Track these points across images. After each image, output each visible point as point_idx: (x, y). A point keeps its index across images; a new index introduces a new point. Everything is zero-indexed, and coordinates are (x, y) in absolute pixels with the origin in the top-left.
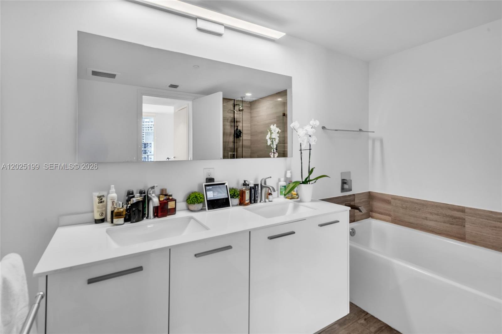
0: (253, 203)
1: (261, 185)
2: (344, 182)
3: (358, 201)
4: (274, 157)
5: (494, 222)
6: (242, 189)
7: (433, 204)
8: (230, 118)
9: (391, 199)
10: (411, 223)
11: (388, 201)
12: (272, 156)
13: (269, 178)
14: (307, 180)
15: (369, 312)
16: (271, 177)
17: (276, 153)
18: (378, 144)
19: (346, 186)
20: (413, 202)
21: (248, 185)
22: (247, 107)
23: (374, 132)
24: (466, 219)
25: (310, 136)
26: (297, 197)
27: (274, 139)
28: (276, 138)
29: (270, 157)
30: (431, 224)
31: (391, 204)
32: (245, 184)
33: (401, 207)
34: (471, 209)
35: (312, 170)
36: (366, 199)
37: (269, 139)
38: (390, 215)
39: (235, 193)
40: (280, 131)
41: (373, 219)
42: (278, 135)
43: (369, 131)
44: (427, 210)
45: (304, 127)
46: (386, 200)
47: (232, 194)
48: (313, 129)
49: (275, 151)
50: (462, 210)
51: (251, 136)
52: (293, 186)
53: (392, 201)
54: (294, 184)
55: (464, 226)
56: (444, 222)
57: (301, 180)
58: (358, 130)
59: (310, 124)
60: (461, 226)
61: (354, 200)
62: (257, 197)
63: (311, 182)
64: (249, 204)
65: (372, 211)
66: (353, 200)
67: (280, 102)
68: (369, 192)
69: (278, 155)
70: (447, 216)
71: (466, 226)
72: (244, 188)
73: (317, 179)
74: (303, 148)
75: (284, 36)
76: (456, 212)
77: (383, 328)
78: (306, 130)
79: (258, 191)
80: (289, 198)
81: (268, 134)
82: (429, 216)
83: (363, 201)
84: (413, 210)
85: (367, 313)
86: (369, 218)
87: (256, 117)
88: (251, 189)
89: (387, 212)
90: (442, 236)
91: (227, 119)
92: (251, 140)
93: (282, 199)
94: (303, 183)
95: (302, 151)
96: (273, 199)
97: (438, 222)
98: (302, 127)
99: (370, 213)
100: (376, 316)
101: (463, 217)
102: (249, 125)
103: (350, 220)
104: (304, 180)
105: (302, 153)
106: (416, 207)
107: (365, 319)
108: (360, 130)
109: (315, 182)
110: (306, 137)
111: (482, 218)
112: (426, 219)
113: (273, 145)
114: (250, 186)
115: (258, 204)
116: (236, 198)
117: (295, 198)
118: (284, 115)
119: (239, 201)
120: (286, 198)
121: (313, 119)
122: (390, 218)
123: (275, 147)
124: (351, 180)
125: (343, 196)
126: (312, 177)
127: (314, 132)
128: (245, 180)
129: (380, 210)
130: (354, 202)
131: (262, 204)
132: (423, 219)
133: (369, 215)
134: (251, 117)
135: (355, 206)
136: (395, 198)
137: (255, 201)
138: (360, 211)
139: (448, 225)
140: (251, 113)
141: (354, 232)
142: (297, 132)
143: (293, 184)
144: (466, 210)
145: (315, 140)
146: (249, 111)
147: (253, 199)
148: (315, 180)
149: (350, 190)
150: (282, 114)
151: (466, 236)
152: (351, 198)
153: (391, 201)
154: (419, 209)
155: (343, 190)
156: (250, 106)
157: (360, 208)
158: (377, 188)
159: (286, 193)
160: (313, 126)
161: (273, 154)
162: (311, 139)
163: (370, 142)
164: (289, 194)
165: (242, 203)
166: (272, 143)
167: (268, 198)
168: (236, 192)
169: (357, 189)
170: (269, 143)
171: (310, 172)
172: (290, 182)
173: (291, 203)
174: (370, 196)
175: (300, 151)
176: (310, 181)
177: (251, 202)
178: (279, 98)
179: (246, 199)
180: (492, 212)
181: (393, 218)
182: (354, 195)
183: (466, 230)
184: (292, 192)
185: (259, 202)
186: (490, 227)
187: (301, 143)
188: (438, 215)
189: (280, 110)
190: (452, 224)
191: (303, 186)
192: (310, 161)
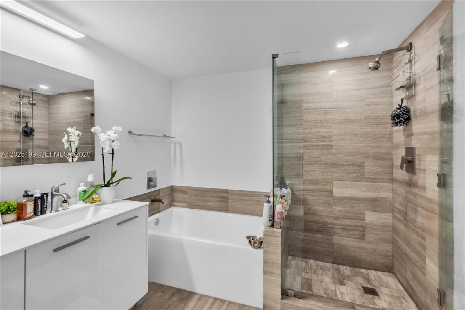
0: (39, 215)
1: (52, 193)
2: (150, 180)
3: (162, 195)
4: (73, 162)
5: (241, 197)
6: (22, 201)
7: (212, 190)
8: (15, 113)
9: (187, 189)
10: (200, 206)
11: (185, 191)
12: (70, 160)
13: (62, 185)
14: (110, 182)
15: (165, 284)
16: (65, 184)
17: (75, 157)
18: (178, 147)
19: (152, 183)
20: (200, 190)
21: (32, 196)
22: (42, 100)
23: (174, 137)
24: (229, 197)
25: (113, 141)
26: (100, 200)
27: (73, 142)
28: (75, 141)
29: (68, 162)
30: (211, 204)
31: (187, 193)
32: (26, 195)
33: (193, 195)
34: (231, 190)
35: (115, 172)
36: (170, 192)
37: (67, 143)
38: (186, 202)
39: (9, 208)
40: (81, 134)
41: (175, 207)
42: (78, 138)
43: (172, 136)
44: (209, 195)
45: (107, 132)
46: (183, 190)
47: (4, 209)
48: (116, 135)
49: (74, 154)
50: (227, 192)
51: (49, 134)
52: (94, 189)
53: (188, 191)
54: (95, 189)
55: (228, 202)
56: (218, 202)
57: (103, 183)
58: (163, 135)
59: (113, 130)
60: (227, 202)
61: (159, 194)
62: (46, 207)
63: (114, 185)
64: (34, 217)
65: (173, 201)
66: (157, 195)
67: (88, 101)
68: (172, 186)
69: (78, 159)
70: (220, 197)
71: (229, 202)
72: (24, 200)
73: (120, 181)
74: (105, 151)
75: (83, 37)
76: (224, 194)
77: (175, 292)
78: (109, 135)
79: (47, 200)
80: (89, 202)
81: (65, 137)
82: (210, 199)
83: (166, 194)
84: (200, 196)
85: (164, 285)
86: (171, 207)
87: (56, 114)
88: (36, 200)
89: (184, 200)
90: (217, 211)
91: (10, 112)
92: (48, 140)
93: (81, 205)
94: (106, 186)
95: (104, 155)
96: (69, 206)
97: (215, 202)
98: (104, 132)
99: (173, 203)
100: (170, 285)
101: (227, 196)
102: (46, 122)
103: (149, 215)
104: (106, 183)
105: (104, 157)
106: (202, 194)
107: (162, 292)
108: (165, 136)
109: (118, 184)
110: (109, 142)
111: (237, 196)
112: (208, 201)
113: (71, 148)
114: (35, 196)
115: (48, 214)
116: (10, 213)
117: (97, 201)
118: (93, 115)
119: (17, 216)
120: (87, 203)
121: (116, 125)
122: (185, 205)
123: (74, 150)
124: (156, 178)
125: (149, 192)
126: (114, 180)
127: (117, 137)
128: (27, 190)
129: (179, 200)
130: (158, 196)
131: (53, 213)
132: (206, 201)
133: (171, 205)
134: (49, 113)
135: (159, 199)
136: (189, 188)
137: (43, 212)
138: (163, 203)
139: (220, 203)
140: (48, 108)
141: (158, 222)
142: (98, 136)
143: (93, 189)
144: (229, 192)
145: (117, 145)
146: (47, 106)
147: (39, 210)
148: (118, 182)
149: (155, 186)
150: (90, 114)
151: (229, 209)
152: (156, 193)
153: (186, 191)
154: (204, 195)
155: (149, 186)
156: (47, 100)
157: (162, 200)
158: (177, 182)
159: (84, 198)
160: (116, 132)
161: (71, 158)
162: (114, 144)
163: (173, 146)
164: (89, 198)
165: (22, 217)
166: (70, 146)
167: (62, 206)
168: (11, 207)
169: (161, 184)
170: (66, 146)
171: (113, 174)
172: (91, 186)
173: (92, 207)
174: (172, 189)
175: (102, 155)
176: (112, 183)
177: (36, 214)
178: (87, 96)
179: (28, 212)
180: (240, 191)
181: (188, 204)
182: (159, 190)
183: (229, 205)
184: (93, 195)
185: (49, 212)
186: (240, 200)
187: (103, 148)
188: (214, 197)
189: (88, 109)
190: (222, 202)
191: (105, 189)
192: (113, 164)
